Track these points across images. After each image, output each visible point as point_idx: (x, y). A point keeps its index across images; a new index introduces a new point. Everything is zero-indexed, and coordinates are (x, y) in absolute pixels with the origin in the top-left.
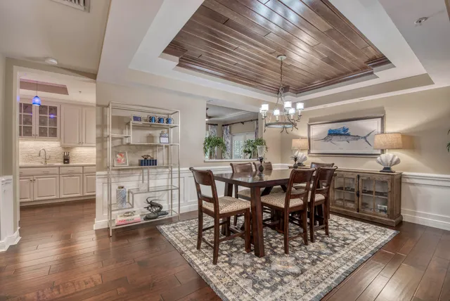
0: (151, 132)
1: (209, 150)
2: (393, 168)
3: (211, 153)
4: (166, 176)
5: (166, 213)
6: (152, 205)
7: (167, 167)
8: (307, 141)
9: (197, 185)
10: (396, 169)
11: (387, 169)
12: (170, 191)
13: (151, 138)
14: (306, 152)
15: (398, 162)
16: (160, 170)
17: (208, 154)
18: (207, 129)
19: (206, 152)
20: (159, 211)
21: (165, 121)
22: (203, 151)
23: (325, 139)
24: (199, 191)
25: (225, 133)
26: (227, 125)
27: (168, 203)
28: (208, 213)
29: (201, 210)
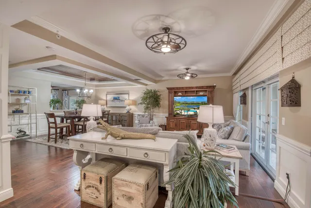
0: (18, 97)
1: (52, 106)
2: (130, 111)
3: (54, 107)
4: (28, 118)
5: (28, 135)
6: (21, 131)
7: (28, 114)
8: (105, 101)
9: (48, 119)
10: (131, 111)
11: (128, 112)
12: (30, 125)
13: (18, 100)
14: (105, 106)
15: (131, 109)
16: (24, 115)
17: (52, 107)
18: (52, 92)
19: (51, 106)
20: (24, 134)
21: (27, 92)
22: (49, 106)
23: (112, 101)
24: (48, 121)
25: (64, 95)
26: (66, 90)
27: (29, 130)
28: (52, 128)
29: (49, 128)
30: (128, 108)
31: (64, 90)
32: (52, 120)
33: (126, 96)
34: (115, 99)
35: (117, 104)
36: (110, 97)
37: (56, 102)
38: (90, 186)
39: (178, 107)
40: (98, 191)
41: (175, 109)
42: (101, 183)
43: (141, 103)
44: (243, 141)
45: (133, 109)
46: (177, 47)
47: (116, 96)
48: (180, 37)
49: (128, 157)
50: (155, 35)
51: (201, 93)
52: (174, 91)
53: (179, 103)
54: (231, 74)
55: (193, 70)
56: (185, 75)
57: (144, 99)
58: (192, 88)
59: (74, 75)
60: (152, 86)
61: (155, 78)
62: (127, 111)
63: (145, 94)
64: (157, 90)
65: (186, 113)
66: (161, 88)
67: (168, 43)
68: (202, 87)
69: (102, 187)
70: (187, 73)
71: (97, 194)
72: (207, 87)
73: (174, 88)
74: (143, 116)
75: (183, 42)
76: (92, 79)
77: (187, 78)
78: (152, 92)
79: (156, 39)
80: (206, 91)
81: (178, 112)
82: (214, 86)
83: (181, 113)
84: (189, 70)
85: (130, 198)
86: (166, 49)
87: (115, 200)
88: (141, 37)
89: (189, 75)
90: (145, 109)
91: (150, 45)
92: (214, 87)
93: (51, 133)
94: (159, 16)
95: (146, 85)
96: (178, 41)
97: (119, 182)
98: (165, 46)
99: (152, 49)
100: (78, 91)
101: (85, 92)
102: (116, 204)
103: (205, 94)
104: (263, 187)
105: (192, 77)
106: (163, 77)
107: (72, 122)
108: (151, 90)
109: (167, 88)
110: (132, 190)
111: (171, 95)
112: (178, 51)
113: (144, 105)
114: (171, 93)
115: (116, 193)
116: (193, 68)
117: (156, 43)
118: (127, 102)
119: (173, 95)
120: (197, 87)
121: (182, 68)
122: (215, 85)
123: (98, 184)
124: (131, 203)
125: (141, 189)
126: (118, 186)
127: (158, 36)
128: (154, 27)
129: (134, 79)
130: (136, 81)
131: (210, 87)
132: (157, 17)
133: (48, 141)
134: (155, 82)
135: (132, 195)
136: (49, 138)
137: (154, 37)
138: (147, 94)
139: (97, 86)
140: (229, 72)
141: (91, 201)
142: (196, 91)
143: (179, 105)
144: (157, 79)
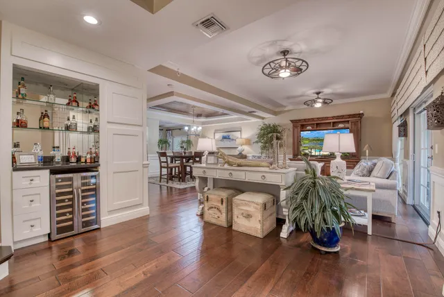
2: (242, 153)
9: (159, 158)
10: (244, 153)
11: (240, 153)
15: (244, 150)
18: (160, 133)
22: (157, 146)
23: (221, 140)
24: (160, 160)
25: (168, 136)
26: (170, 130)
28: (164, 167)
29: (161, 167)
30: (240, 148)
31: (168, 130)
32: (163, 159)
33: (238, 134)
34: (224, 138)
35: (227, 144)
36: (219, 136)
37: (163, 142)
38: (212, 208)
39: (307, 145)
40: (220, 211)
41: (302, 148)
42: (222, 204)
43: (257, 142)
44: (387, 178)
45: (246, 149)
46: (298, 70)
47: (225, 134)
48: (299, 60)
49: (247, 180)
50: (272, 62)
51: (341, 126)
52: (301, 125)
53: (308, 139)
54: (388, 95)
55: (326, 94)
56: (314, 101)
57: (261, 136)
58: (327, 118)
59: (181, 112)
60: (271, 119)
61: (275, 108)
62: (238, 153)
63: (261, 130)
64: (277, 124)
65: (317, 154)
66: (283, 121)
67: (287, 67)
68: (342, 117)
69: (223, 208)
70: (318, 98)
71: (219, 214)
72: (350, 116)
73: (300, 120)
74: (259, 157)
75: (304, 64)
76: (199, 115)
77: (318, 105)
78: (271, 128)
79: (272, 65)
80: (348, 121)
81: (307, 152)
82: (360, 114)
83: (311, 152)
84: (321, 94)
85: (248, 216)
86: (285, 74)
87: (235, 218)
88: (257, 64)
89: (321, 101)
90: (262, 149)
91: (266, 71)
92: (360, 116)
93: (163, 174)
94: (276, 41)
95: (263, 118)
96: (298, 64)
97: (239, 202)
98: (284, 71)
99: (269, 75)
100: (186, 128)
101: (193, 129)
102: (236, 222)
103: (347, 125)
104: (411, 233)
105: (324, 103)
106: (285, 107)
107: (182, 162)
108: (270, 125)
109: (291, 121)
110: (251, 209)
111: (296, 129)
112: (299, 74)
113: (260, 144)
114: (296, 127)
115: (236, 212)
116: (327, 91)
117: (273, 69)
118: (238, 141)
119: (299, 130)
120: (333, 117)
121: (310, 93)
122: (361, 112)
123: (220, 205)
124: (249, 221)
125: (259, 207)
126: (238, 205)
127: (276, 62)
128: (271, 52)
129: (247, 111)
130: (250, 114)
131: (354, 116)
132: (273, 43)
133: (160, 182)
134: (275, 113)
135: (250, 213)
136: (161, 178)
137: (271, 64)
138: (264, 129)
139: (203, 123)
140: (385, 92)
141: (213, 221)
142: (334, 123)
143: (307, 142)
144: (277, 110)
